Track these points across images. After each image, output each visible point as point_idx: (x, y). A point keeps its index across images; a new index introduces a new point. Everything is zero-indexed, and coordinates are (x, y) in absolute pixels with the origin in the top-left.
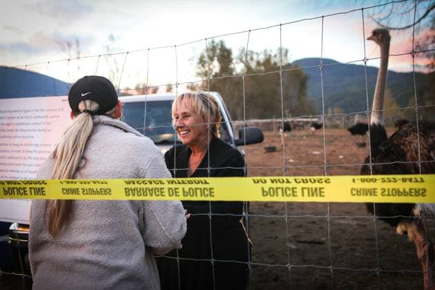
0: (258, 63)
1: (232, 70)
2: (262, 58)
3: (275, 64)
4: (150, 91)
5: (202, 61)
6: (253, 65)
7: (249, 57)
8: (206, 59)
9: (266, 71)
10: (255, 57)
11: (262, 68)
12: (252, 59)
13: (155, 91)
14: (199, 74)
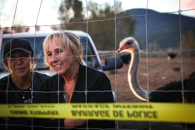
0: (101, 12)
1: (83, 16)
2: (103, 8)
3: (113, 12)
4: (24, 30)
5: (61, 10)
6: (97, 13)
7: (94, 8)
8: (65, 8)
9: (106, 18)
10: (99, 7)
11: (104, 15)
12: (96, 8)
13: (27, 30)
14: (59, 19)
